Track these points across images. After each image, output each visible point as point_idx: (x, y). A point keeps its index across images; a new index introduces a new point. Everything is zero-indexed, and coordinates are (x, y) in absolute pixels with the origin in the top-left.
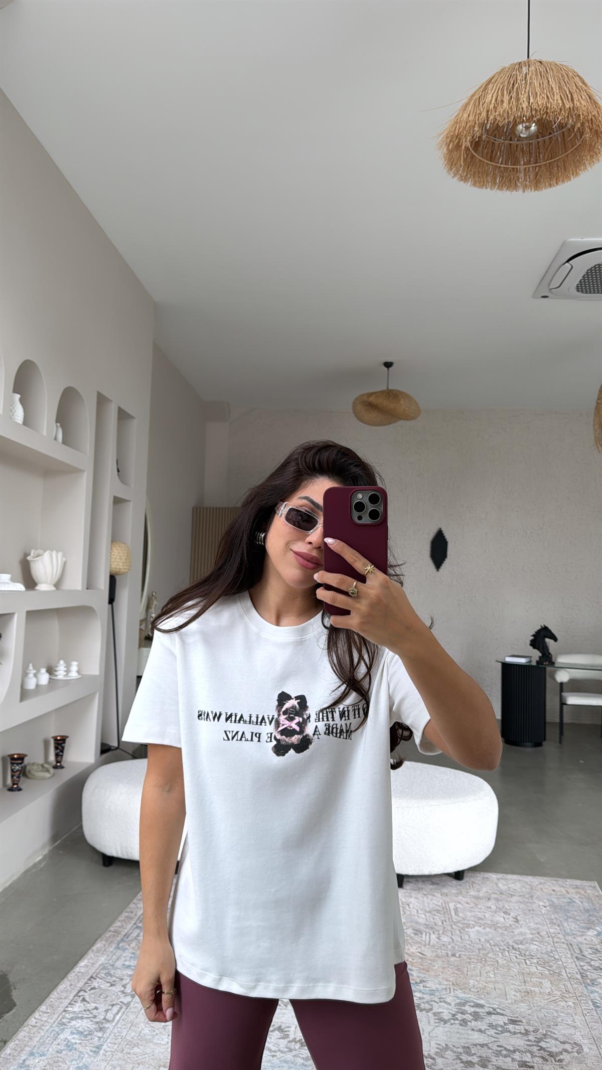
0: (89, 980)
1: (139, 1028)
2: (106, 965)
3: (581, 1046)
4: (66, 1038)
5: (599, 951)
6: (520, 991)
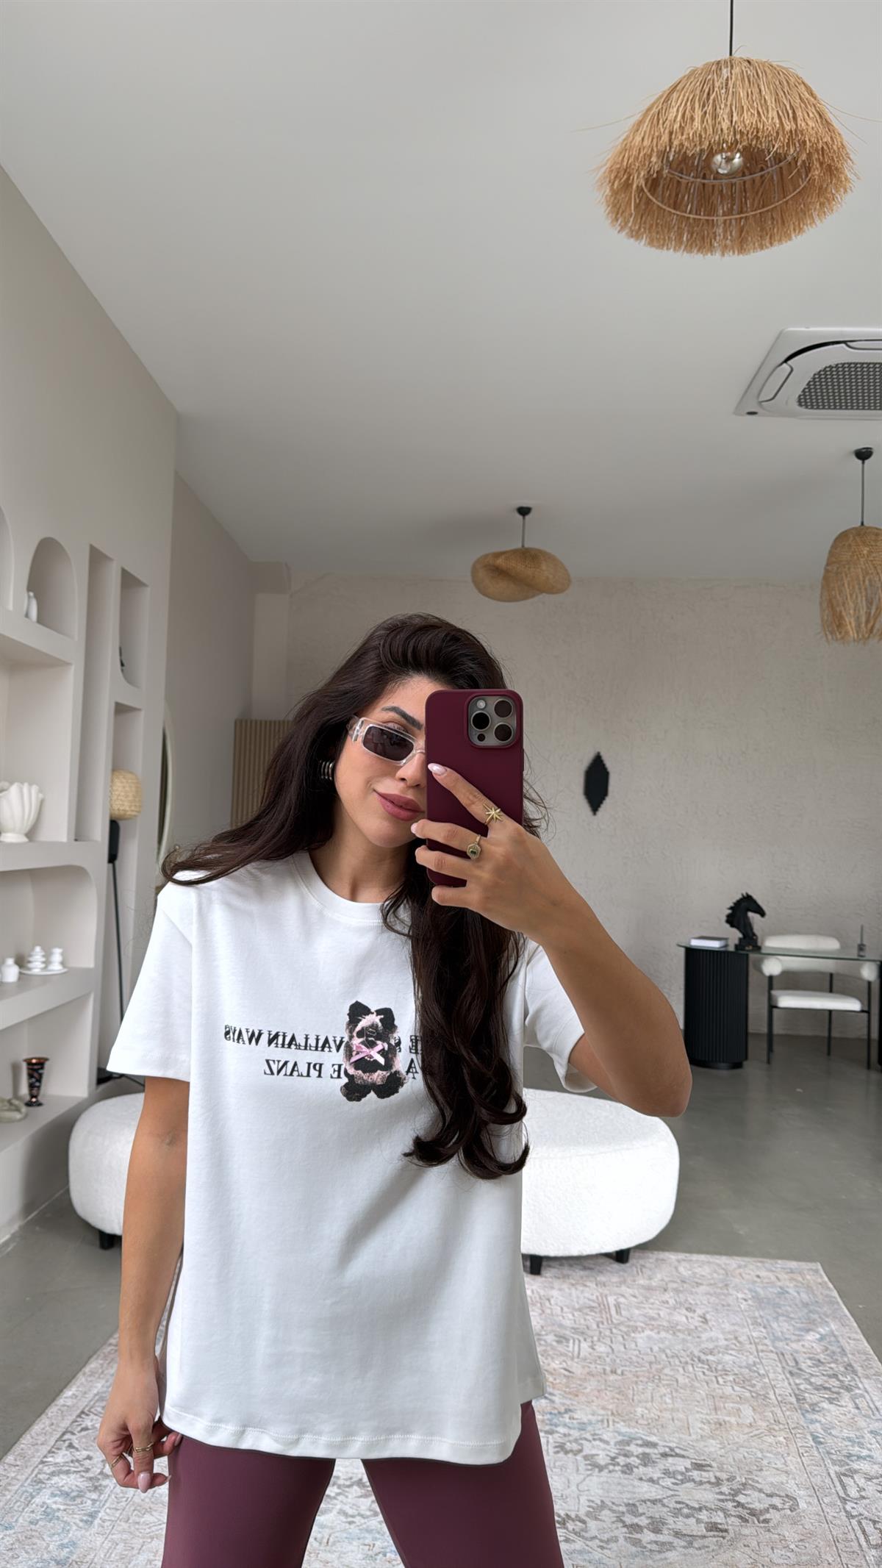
0: (79, 1416)
3: (796, 1499)
4: (44, 1503)
5: (822, 1363)
6: (709, 1423)
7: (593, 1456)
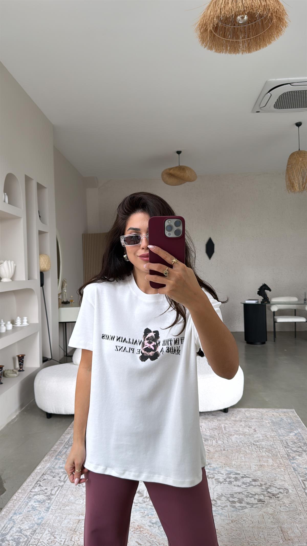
0: (42, 475)
1: (68, 497)
2: (50, 468)
3: (288, 489)
4: (32, 505)
5: (296, 443)
6: (258, 465)
7: (218, 479)
